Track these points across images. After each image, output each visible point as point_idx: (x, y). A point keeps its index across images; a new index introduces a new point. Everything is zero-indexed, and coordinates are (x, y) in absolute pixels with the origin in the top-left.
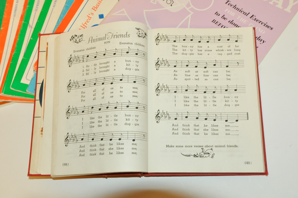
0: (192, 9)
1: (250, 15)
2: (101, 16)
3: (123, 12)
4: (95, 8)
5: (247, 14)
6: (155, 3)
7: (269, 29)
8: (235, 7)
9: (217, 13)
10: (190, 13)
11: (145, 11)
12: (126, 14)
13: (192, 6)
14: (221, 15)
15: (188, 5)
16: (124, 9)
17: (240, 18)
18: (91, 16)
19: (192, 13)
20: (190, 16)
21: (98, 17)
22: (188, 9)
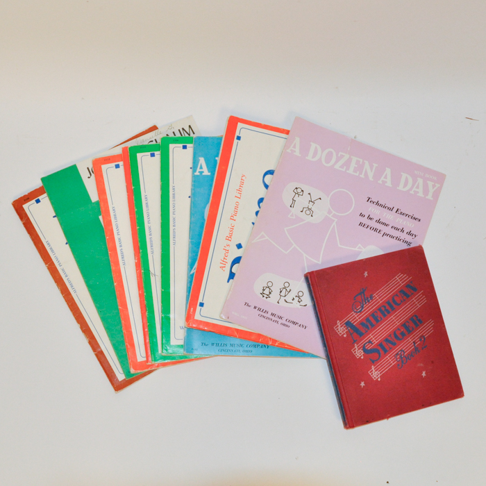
0: (334, 216)
1: (395, 210)
2: (239, 246)
3: (263, 237)
4: (229, 238)
5: (391, 209)
6: (294, 218)
7: (417, 222)
8: (377, 204)
9: (361, 215)
10: (334, 221)
11: (285, 229)
12: (267, 238)
13: (334, 212)
14: (366, 216)
15: (329, 212)
16: (263, 233)
17: (386, 215)
18: (227, 248)
19: (336, 220)
20: (334, 223)
21: (236, 247)
22: (330, 216)
